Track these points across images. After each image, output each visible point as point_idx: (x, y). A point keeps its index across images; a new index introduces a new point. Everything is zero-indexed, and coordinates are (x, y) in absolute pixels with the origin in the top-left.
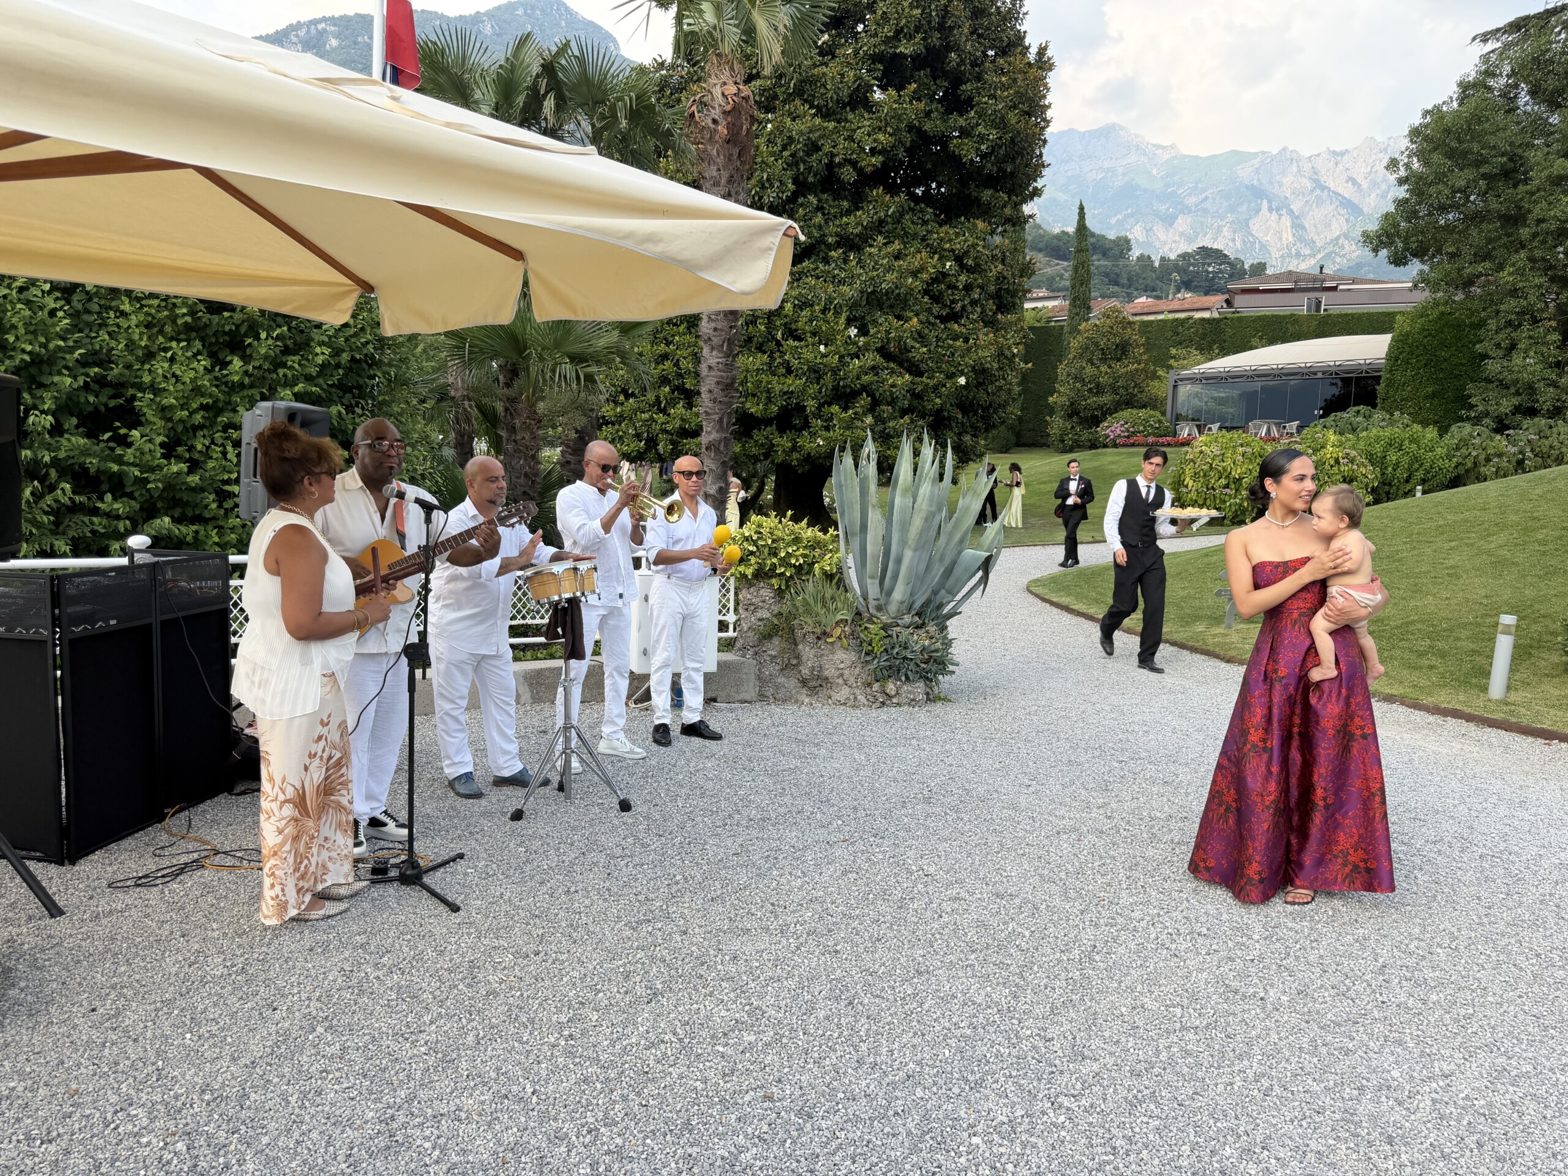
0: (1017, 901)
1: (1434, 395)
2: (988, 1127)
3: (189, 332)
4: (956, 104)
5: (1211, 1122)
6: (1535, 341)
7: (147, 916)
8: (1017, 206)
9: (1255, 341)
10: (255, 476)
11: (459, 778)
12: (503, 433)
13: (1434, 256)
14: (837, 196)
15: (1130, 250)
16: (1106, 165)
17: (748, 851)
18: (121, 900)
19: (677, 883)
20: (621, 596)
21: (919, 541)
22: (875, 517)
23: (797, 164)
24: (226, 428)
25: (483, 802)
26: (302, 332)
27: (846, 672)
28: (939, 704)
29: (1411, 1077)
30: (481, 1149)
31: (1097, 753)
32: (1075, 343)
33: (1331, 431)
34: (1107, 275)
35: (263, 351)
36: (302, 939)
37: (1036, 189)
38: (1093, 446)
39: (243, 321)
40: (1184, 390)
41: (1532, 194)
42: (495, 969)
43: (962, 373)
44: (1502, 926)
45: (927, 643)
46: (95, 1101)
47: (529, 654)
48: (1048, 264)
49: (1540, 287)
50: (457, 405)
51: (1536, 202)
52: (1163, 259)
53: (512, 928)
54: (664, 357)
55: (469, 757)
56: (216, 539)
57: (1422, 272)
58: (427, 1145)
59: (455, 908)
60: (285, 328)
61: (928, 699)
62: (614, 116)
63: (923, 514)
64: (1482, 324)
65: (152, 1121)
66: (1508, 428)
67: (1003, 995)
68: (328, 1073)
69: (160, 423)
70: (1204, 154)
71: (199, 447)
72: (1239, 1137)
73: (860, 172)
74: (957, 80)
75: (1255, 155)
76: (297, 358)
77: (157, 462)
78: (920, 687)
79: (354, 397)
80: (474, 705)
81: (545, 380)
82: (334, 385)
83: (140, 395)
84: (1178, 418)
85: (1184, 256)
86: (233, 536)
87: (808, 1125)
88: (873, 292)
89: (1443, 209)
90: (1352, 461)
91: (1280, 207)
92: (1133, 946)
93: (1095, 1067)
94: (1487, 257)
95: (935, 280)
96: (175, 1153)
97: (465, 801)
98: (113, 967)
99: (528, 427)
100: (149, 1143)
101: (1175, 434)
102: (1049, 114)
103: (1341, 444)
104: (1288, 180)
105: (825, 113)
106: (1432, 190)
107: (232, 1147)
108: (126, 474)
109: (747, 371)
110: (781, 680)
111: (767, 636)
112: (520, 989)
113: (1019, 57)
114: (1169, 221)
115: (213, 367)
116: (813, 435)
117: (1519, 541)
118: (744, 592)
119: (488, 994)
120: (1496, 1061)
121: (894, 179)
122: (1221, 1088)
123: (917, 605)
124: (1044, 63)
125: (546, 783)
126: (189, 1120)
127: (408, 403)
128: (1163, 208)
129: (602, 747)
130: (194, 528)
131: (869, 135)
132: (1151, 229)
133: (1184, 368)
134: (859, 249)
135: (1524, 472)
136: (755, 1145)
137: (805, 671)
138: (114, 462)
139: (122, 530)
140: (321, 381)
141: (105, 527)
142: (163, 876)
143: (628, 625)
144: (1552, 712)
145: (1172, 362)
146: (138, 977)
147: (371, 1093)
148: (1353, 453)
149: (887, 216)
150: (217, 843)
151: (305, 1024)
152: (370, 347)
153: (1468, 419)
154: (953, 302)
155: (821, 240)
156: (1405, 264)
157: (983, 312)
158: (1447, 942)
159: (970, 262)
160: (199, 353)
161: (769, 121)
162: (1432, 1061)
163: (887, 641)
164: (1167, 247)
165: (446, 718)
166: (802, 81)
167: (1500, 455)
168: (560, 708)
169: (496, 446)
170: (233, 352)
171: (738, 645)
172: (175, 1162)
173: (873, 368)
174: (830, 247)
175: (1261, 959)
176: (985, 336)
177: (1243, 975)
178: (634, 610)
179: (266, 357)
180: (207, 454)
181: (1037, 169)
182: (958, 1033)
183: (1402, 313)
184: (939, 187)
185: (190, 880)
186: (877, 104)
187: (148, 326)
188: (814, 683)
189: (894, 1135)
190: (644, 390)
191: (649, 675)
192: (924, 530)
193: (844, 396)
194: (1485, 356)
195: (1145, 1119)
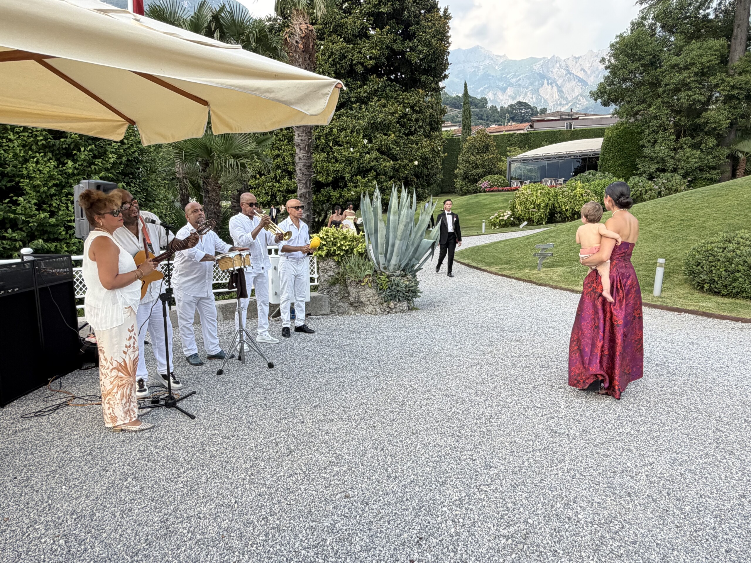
0: (455, 398)
1: (622, 164)
2: (450, 502)
3: (45, 148)
4: (408, 36)
5: (550, 492)
6: (665, 139)
7: (41, 430)
8: (437, 83)
9: (543, 143)
10: (82, 216)
11: (191, 356)
12: (203, 194)
13: (621, 102)
14: (355, 79)
15: (487, 103)
16: (475, 65)
17: (330, 383)
18: (28, 424)
19: (298, 400)
20: (263, 268)
21: (402, 235)
22: (381, 226)
23: (336, 65)
24: (67, 195)
25: (204, 367)
26: (102, 147)
27: (371, 299)
28: (414, 311)
29: (636, 465)
30: (211, 531)
31: (486, 329)
32: (465, 146)
33: (579, 182)
34: (477, 115)
35: (83, 157)
36: (119, 436)
37: (445, 75)
38: (475, 192)
39: (72, 143)
40: (514, 166)
41: (663, 72)
42: (214, 445)
43: (416, 159)
44: (668, 396)
45: (408, 283)
46: (17, 523)
47: (221, 297)
48: (451, 111)
49: (667, 114)
50: (180, 181)
51: (665, 76)
52: (502, 107)
53: (221, 425)
54: (278, 156)
55: (195, 347)
56: (66, 249)
57: (616, 109)
58: (185, 531)
59: (192, 417)
60: (93, 146)
61: (409, 309)
62: (248, 40)
63: (404, 223)
64: (642, 132)
65: (47, 530)
66: (654, 178)
67: (451, 441)
68: (134, 500)
69: (33, 194)
70: (518, 59)
71: (54, 205)
72: (563, 498)
73: (365, 68)
74: (408, 25)
75: (541, 59)
76: (100, 160)
77: (33, 213)
78: (405, 304)
79: (130, 178)
80: (197, 321)
81: (221, 166)
82: (119, 173)
83: (22, 180)
84: (512, 178)
85: (511, 106)
86: (74, 247)
87: (367, 508)
88: (374, 123)
89: (625, 80)
90: (588, 195)
91: (551, 83)
92: (508, 415)
93: (496, 471)
94: (644, 102)
95: (401, 117)
96: (59, 546)
97: (194, 367)
98: (25, 456)
99: (214, 190)
100: (45, 542)
101: (510, 186)
102: (450, 40)
103: (583, 187)
104: (555, 70)
105: (348, 41)
106: (621, 72)
107: (88, 540)
108: (18, 219)
109: (317, 161)
110: (341, 304)
111: (333, 284)
112: (226, 453)
113: (436, 13)
114: (504, 90)
115: (58, 165)
116: (349, 190)
117: (663, 226)
118: (321, 263)
119: (211, 457)
120: (672, 456)
121: (381, 71)
122: (553, 476)
123: (402, 266)
124: (447, 17)
125: (233, 357)
126: (65, 529)
127: (156, 181)
128: (501, 84)
129: (258, 339)
130: (55, 244)
131: (368, 50)
132: (496, 94)
133: (513, 156)
134: (366, 104)
135: (661, 197)
136: (342, 519)
137: (352, 299)
138: (12, 213)
139: (18, 246)
140: (113, 171)
141: (9, 245)
142: (49, 411)
143: (268, 281)
144: (681, 300)
145: (508, 153)
146: (37, 460)
147: (156, 508)
148: (589, 191)
149: (378, 88)
150: (75, 393)
151: (122, 477)
152: (136, 153)
153: (637, 174)
154: (411, 127)
155: (349, 100)
156: (609, 106)
157: (424, 131)
158: (645, 404)
159: (417, 109)
160: (50, 159)
161: (322, 45)
162: (644, 458)
163: (389, 283)
164: (503, 103)
165: (184, 328)
166: (336, 26)
167: (651, 190)
168: (237, 321)
169: (200, 200)
170: (68, 158)
171: (320, 288)
172: (59, 550)
173: (376, 159)
174: (353, 103)
175: (566, 416)
176: (425, 142)
177: (558, 425)
178: (270, 273)
179: (85, 160)
180: (58, 208)
181: (446, 65)
182: (432, 460)
183: (608, 128)
184: (401, 75)
185: (63, 412)
186: (371, 36)
187: (24, 146)
188: (356, 305)
189: (407, 510)
190: (269, 172)
191: (279, 305)
192: (405, 230)
193: (363, 172)
194: (644, 146)
195: (520, 493)
